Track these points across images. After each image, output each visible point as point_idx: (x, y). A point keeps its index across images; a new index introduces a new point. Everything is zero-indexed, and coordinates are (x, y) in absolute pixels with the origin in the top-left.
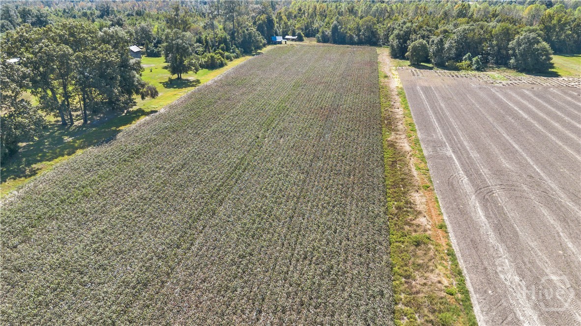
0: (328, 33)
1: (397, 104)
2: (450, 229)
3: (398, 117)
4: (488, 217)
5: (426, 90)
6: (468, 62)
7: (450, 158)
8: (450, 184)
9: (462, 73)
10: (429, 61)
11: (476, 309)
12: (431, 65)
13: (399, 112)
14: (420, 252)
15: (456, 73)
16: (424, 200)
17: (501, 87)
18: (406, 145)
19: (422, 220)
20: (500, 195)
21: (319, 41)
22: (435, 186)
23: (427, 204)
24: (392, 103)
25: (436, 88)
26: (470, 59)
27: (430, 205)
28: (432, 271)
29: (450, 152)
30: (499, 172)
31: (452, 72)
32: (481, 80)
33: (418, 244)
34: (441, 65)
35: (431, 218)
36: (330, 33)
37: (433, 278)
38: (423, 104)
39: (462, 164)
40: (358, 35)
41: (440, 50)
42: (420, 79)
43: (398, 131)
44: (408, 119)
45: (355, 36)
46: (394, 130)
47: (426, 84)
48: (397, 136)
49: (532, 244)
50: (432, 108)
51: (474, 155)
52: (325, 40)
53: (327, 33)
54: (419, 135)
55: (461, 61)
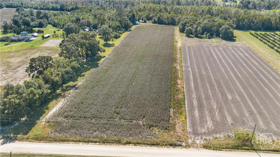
0: (156, 20)
1: (178, 53)
2: (185, 88)
3: (178, 58)
4: (194, 85)
5: (189, 47)
7: (190, 71)
8: (188, 78)
11: (186, 101)
13: (179, 56)
14: (177, 92)
15: (201, 39)
16: (180, 82)
17: (213, 46)
18: (179, 67)
19: (179, 86)
20: (199, 81)
21: (152, 23)
22: (184, 78)
23: (181, 82)
24: (177, 53)
25: (192, 47)
27: (182, 83)
28: (179, 95)
29: (190, 70)
30: (201, 75)
31: (199, 39)
32: (208, 43)
33: (177, 91)
35: (181, 85)
37: (179, 96)
38: (186, 53)
39: (192, 73)
41: (196, 31)
42: (188, 42)
43: (177, 63)
44: (181, 59)
45: (166, 21)
46: (176, 63)
47: (189, 45)
48: (177, 65)
49: (201, 91)
50: (189, 55)
51: (196, 70)
52: (155, 22)
54: (183, 64)
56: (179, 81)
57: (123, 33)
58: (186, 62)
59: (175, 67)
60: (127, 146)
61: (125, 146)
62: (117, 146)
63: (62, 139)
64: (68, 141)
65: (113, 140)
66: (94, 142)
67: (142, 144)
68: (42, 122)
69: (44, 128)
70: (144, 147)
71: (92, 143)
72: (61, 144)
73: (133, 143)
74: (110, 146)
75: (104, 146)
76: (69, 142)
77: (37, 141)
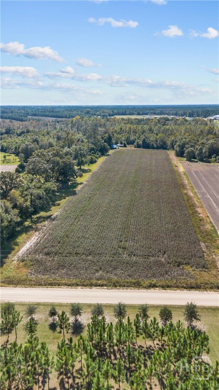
5: (196, 172)
6: (215, 159)
9: (212, 164)
10: (195, 158)
12: (196, 160)
15: (209, 164)
19: (201, 215)
21: (135, 147)
22: (204, 206)
25: (201, 171)
26: (216, 158)
27: (203, 211)
29: (209, 196)
31: (207, 164)
33: (201, 220)
34: (202, 160)
35: (204, 215)
36: (141, 143)
38: (196, 179)
41: (201, 153)
45: (155, 144)
47: (196, 170)
50: (200, 180)
52: (138, 146)
53: (139, 143)
54: (196, 190)
55: (211, 158)
56: (199, 210)
57: (99, 157)
58: (198, 187)
59: (186, 194)
60: (152, 290)
61: (149, 291)
62: (136, 290)
63: (49, 282)
64: (59, 285)
65: (127, 283)
66: (99, 286)
67: (173, 287)
68: (13, 261)
69: (18, 268)
70: (178, 291)
71: (96, 288)
72: (49, 289)
73: (160, 286)
74: (125, 290)
75: (117, 290)
76: (61, 286)
77: (12, 285)
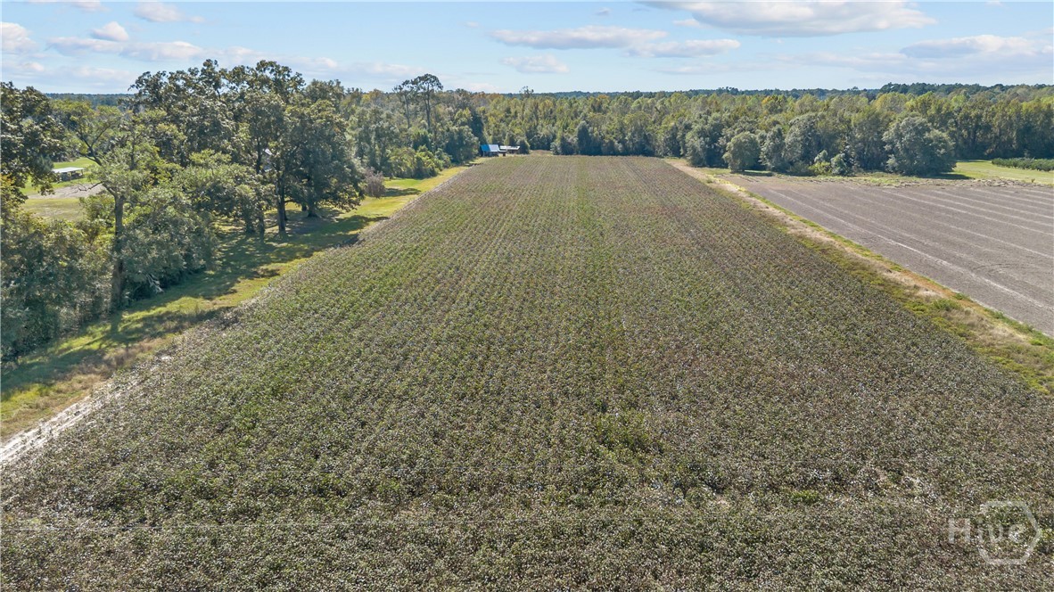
0: (572, 140)
1: (761, 205)
3: (776, 215)
5: (787, 193)
6: (825, 164)
7: (901, 247)
8: (928, 266)
9: (821, 179)
10: (762, 167)
12: (766, 172)
13: (773, 211)
14: (956, 315)
15: (811, 178)
16: (908, 278)
17: (895, 189)
18: (821, 237)
19: (927, 293)
21: (557, 153)
23: (916, 281)
24: (751, 204)
25: (800, 191)
28: (992, 328)
33: (948, 309)
34: (784, 168)
36: (575, 140)
37: (1000, 333)
39: (923, 251)
40: (622, 141)
42: (763, 183)
43: (794, 226)
44: (793, 217)
45: (616, 143)
46: (786, 226)
47: (780, 188)
48: (799, 230)
50: (817, 208)
51: (931, 243)
52: (567, 150)
53: (569, 140)
55: (813, 163)
56: (899, 277)
57: (446, 167)
58: (829, 222)
59: (801, 237)
